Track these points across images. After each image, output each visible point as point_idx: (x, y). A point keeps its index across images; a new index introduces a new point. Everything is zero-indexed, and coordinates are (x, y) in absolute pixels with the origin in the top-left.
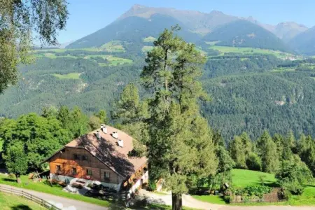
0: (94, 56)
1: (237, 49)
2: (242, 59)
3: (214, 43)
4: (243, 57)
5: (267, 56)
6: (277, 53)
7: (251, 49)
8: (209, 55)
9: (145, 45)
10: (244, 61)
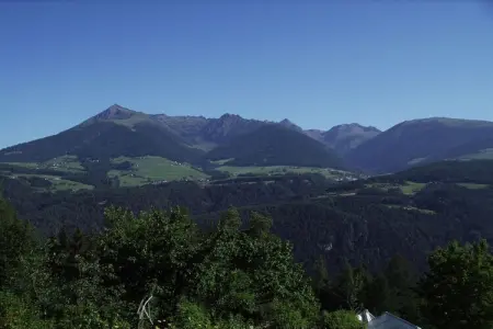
0: (28, 176)
1: (259, 168)
2: (267, 183)
3: (222, 162)
4: (269, 179)
5: (307, 176)
6: (325, 172)
7: (282, 167)
8: (213, 178)
9: (113, 168)
10: (270, 184)
